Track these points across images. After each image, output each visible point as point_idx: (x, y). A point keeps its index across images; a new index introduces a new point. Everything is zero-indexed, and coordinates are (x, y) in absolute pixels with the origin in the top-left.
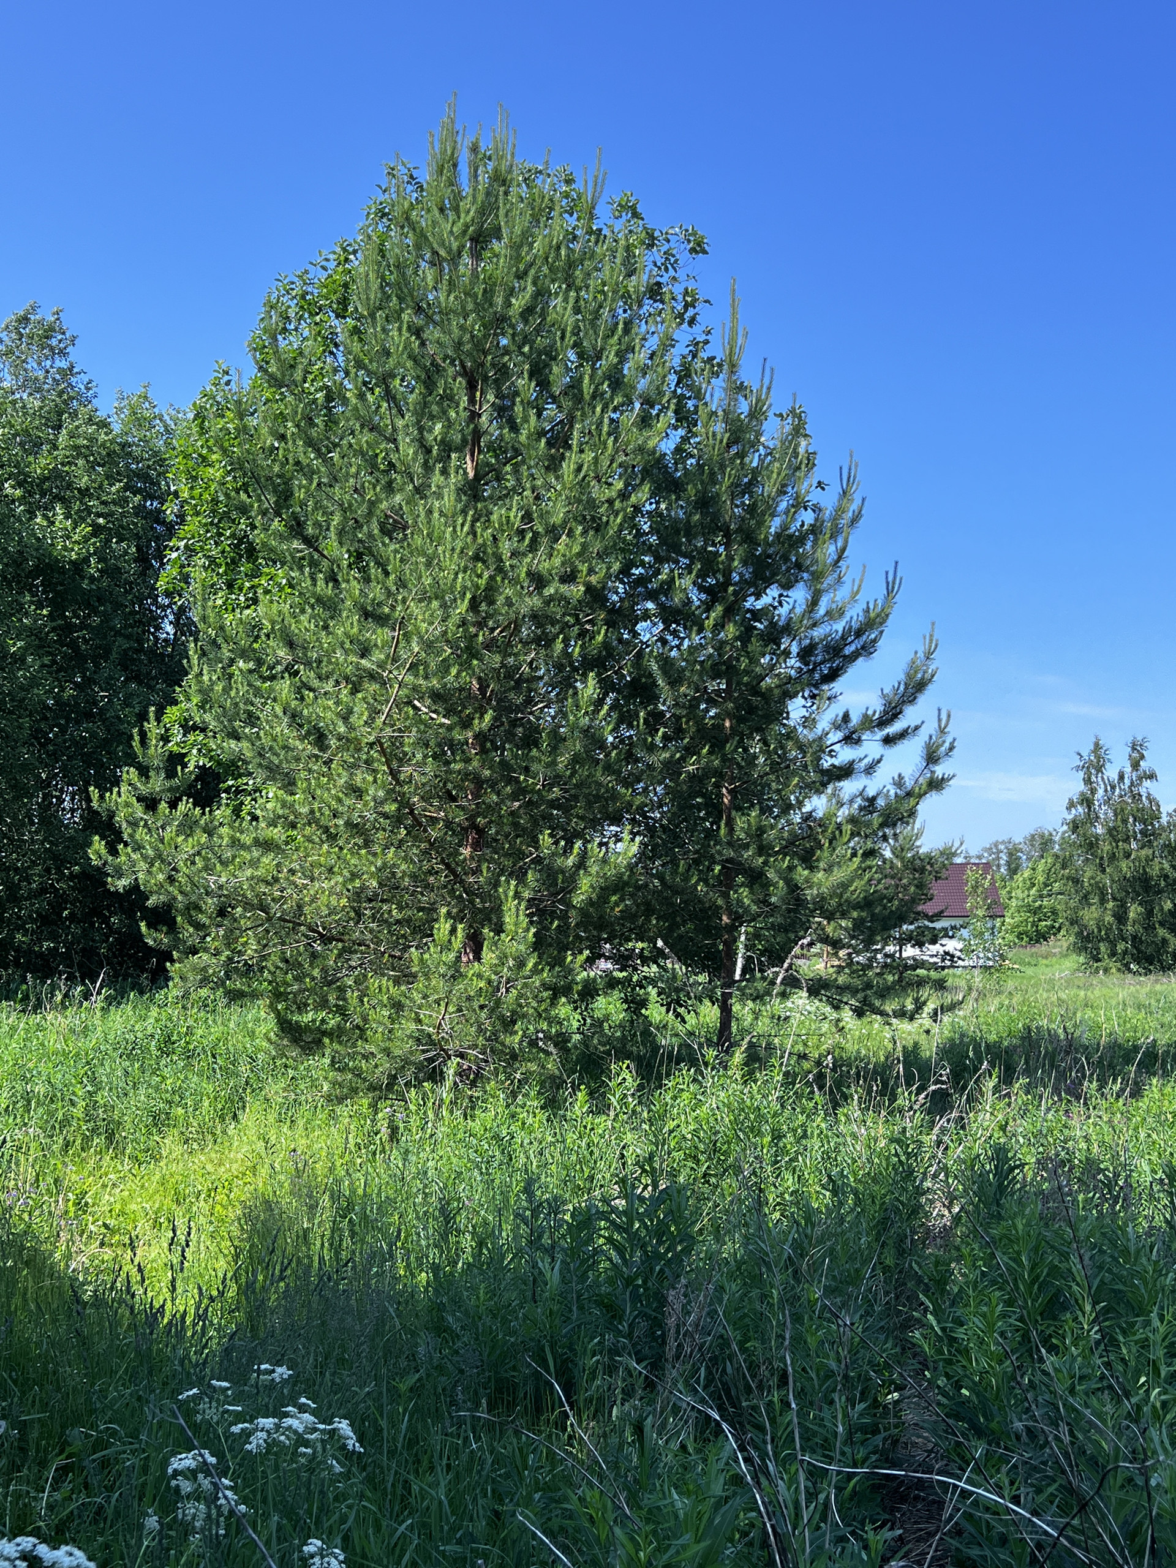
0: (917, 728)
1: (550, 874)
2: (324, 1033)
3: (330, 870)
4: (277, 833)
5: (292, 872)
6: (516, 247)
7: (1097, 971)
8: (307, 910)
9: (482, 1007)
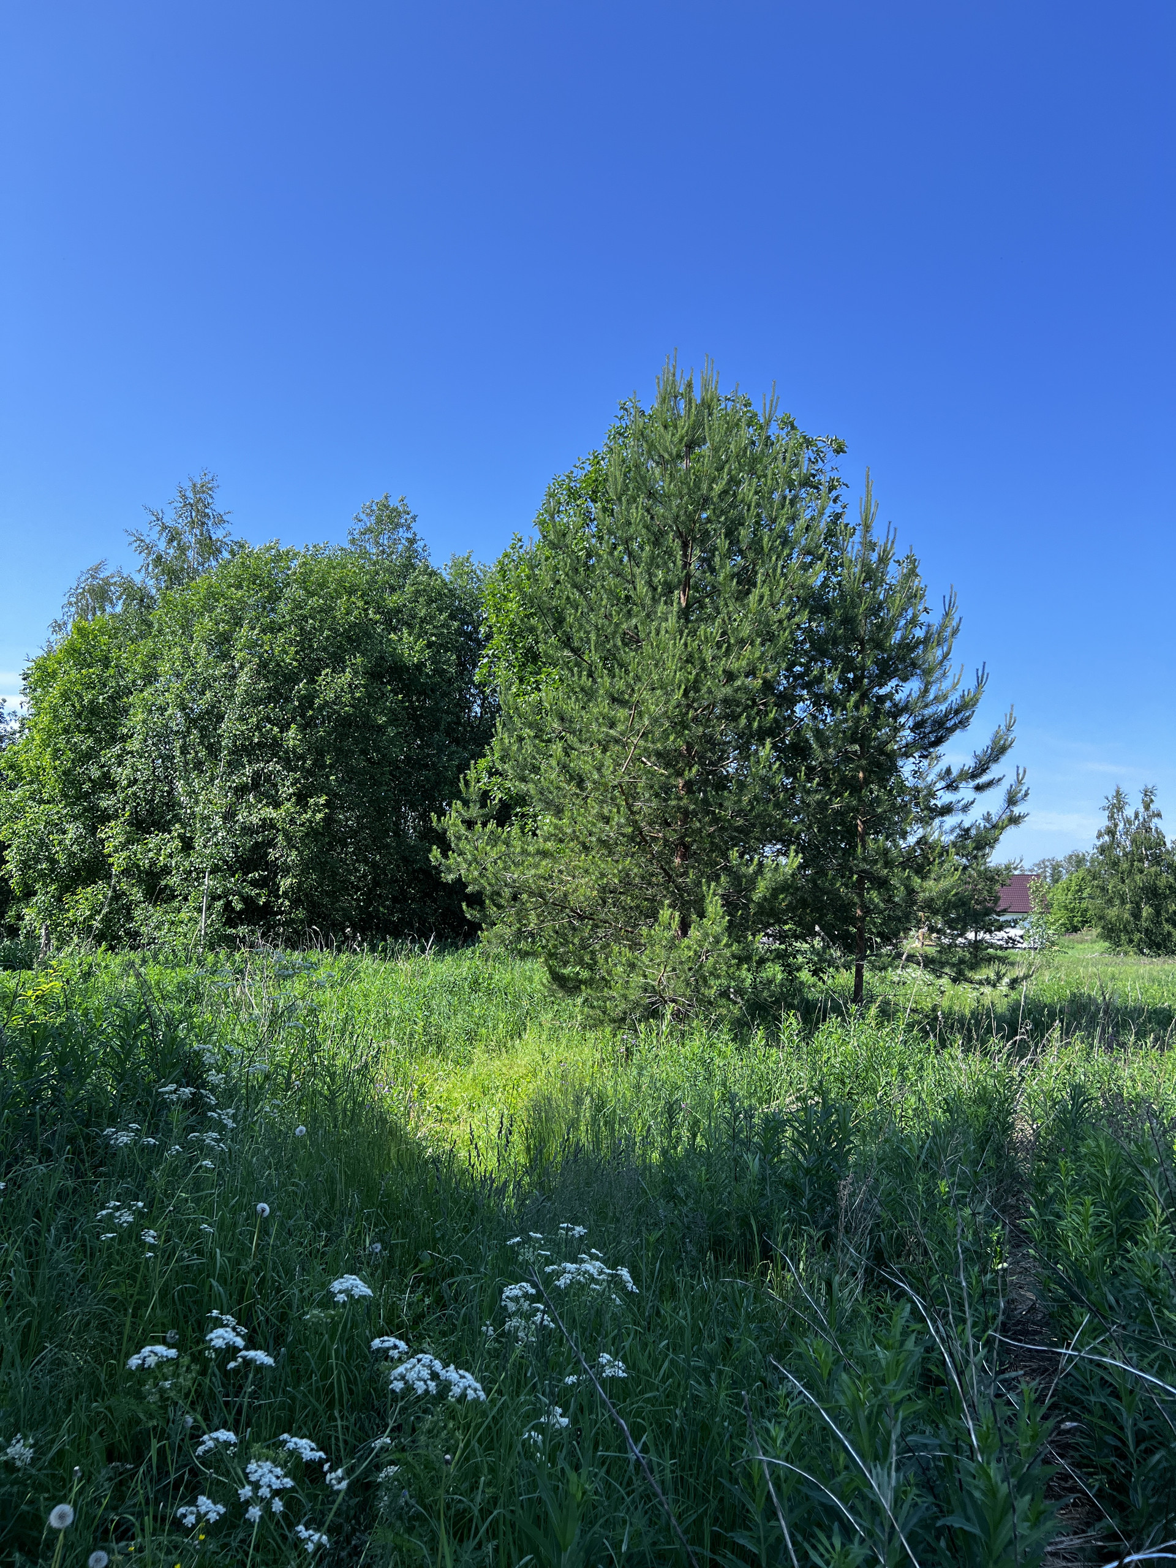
0: (1000, 780)
1: (736, 877)
2: (581, 982)
3: (586, 871)
4: (550, 845)
5: (561, 872)
6: (716, 450)
7: (1119, 953)
8: (570, 898)
9: (690, 969)
